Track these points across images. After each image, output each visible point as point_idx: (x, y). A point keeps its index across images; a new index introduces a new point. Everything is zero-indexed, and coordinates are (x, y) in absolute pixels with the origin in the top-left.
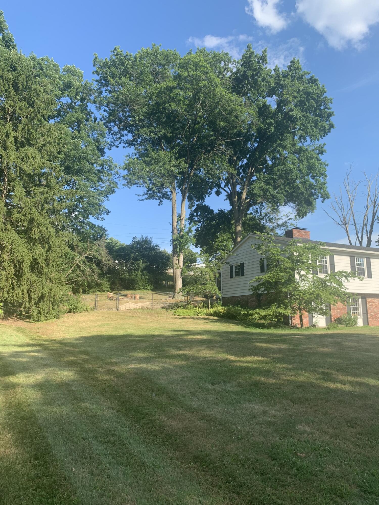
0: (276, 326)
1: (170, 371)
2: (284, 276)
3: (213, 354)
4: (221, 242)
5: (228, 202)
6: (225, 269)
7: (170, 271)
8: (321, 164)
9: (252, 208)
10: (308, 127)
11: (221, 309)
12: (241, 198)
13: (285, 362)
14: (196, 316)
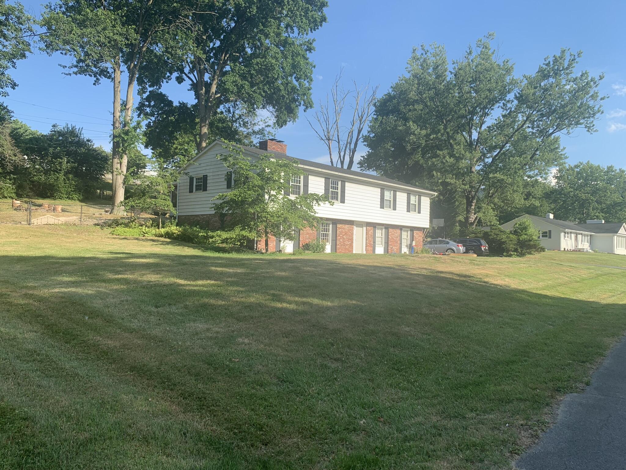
0: (238, 251)
1: (107, 295)
2: (251, 195)
3: (160, 278)
4: (181, 145)
5: (193, 93)
6: (183, 181)
7: (108, 177)
8: (308, 63)
9: (223, 105)
10: (297, 15)
11: (174, 229)
12: (210, 91)
13: (238, 286)
14: (141, 237)
